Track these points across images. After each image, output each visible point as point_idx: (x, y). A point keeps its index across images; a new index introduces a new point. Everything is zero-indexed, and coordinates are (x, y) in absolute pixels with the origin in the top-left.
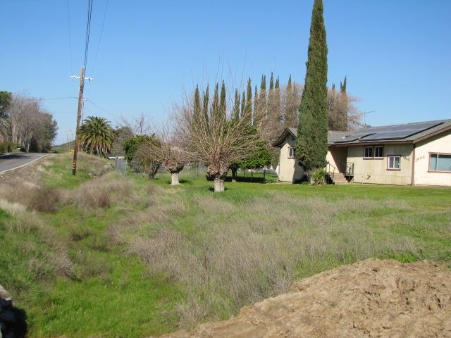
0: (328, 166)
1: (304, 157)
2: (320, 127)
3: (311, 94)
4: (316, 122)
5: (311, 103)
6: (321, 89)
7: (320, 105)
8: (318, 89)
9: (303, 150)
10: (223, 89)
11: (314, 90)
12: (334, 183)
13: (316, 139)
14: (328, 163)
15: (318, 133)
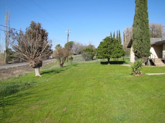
0: (151, 55)
1: (137, 51)
2: (145, 34)
3: (138, 16)
4: (142, 31)
5: (139, 21)
6: (144, 13)
7: (144, 21)
8: (142, 13)
9: (136, 47)
10: (119, 32)
11: (140, 14)
12: (155, 65)
13: (143, 40)
14: (151, 54)
15: (144, 37)
